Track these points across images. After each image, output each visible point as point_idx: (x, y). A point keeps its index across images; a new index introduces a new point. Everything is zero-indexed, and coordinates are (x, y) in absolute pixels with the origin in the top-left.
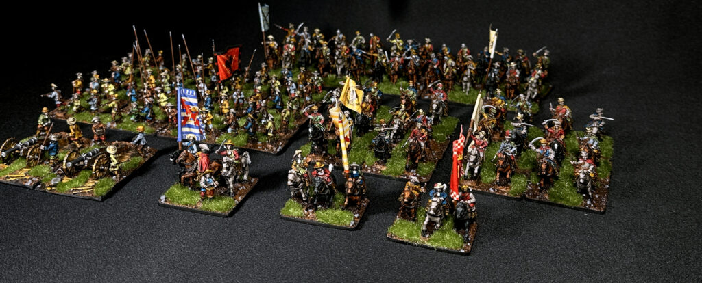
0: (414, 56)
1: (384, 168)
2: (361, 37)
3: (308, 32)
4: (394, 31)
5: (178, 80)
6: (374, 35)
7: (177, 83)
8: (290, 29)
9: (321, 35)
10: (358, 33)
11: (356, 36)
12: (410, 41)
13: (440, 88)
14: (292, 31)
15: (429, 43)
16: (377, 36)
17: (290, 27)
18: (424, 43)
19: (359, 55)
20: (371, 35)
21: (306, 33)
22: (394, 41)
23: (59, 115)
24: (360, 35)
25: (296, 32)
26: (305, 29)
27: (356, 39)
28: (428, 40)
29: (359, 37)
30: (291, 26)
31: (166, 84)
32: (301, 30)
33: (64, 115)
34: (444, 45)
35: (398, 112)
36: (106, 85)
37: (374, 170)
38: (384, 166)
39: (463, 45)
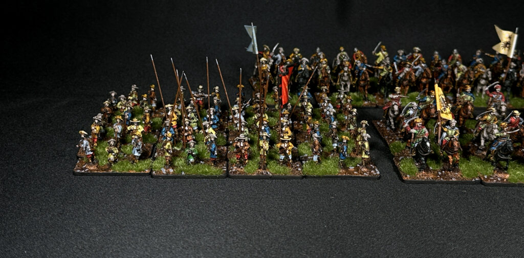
0: (423, 65)
1: (508, 176)
2: (345, 53)
3: (283, 53)
4: (379, 44)
5: (212, 113)
6: (359, 49)
7: (211, 115)
8: (266, 52)
9: (299, 54)
10: (342, 49)
11: (340, 51)
12: (401, 52)
13: (498, 90)
14: (268, 53)
15: (419, 52)
16: (360, 50)
17: (265, 49)
18: (414, 52)
19: (364, 69)
20: (356, 49)
21: (282, 54)
22: (380, 53)
23: (92, 168)
24: (344, 51)
25: (272, 54)
26: (281, 50)
27: (339, 55)
28: (417, 49)
29: (342, 53)
30: (266, 47)
31: (193, 119)
32: (277, 52)
33: (97, 166)
34: (437, 53)
35: (486, 117)
36: (134, 127)
37: (499, 179)
38: (507, 173)
39: (455, 51)
